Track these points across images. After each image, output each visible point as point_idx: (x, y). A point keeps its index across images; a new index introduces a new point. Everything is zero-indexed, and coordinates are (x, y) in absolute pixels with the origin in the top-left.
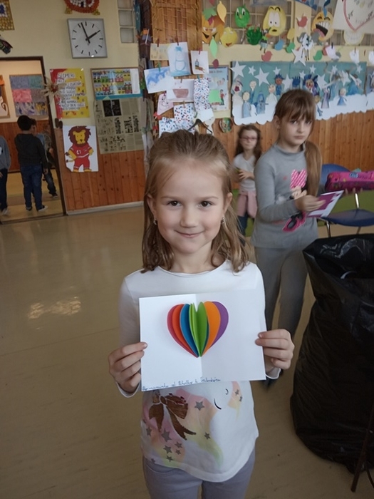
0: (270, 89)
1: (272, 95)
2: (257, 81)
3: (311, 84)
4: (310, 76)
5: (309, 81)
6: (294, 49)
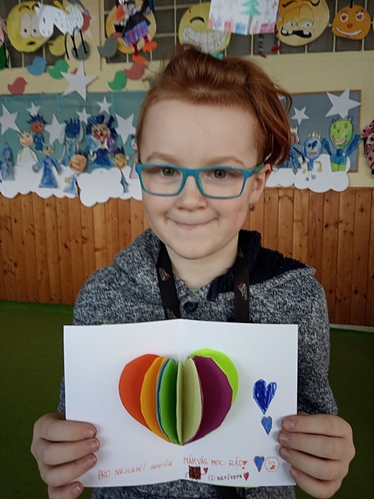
0: (21, 140)
1: (26, 150)
3: (105, 133)
4: (100, 119)
5: (98, 127)
6: (66, 71)
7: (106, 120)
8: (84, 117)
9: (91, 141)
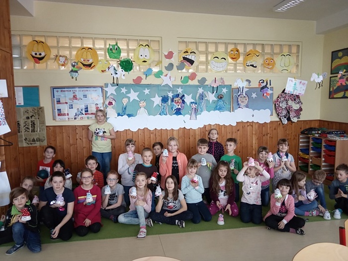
0: (140, 104)
2: (129, 98)
3: (179, 101)
4: (178, 96)
5: (177, 99)
6: (162, 75)
7: (180, 96)
8: (170, 95)
9: (173, 105)
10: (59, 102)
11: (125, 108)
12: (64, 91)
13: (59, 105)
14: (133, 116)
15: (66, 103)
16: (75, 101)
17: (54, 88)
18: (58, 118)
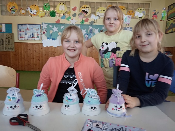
0: (59, 34)
6: (70, 19)
10: (20, 31)
11: (51, 35)
12: (23, 26)
13: (21, 33)
14: (55, 40)
15: (24, 32)
16: (28, 31)
17: (19, 25)
18: (20, 39)
